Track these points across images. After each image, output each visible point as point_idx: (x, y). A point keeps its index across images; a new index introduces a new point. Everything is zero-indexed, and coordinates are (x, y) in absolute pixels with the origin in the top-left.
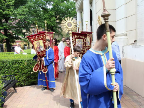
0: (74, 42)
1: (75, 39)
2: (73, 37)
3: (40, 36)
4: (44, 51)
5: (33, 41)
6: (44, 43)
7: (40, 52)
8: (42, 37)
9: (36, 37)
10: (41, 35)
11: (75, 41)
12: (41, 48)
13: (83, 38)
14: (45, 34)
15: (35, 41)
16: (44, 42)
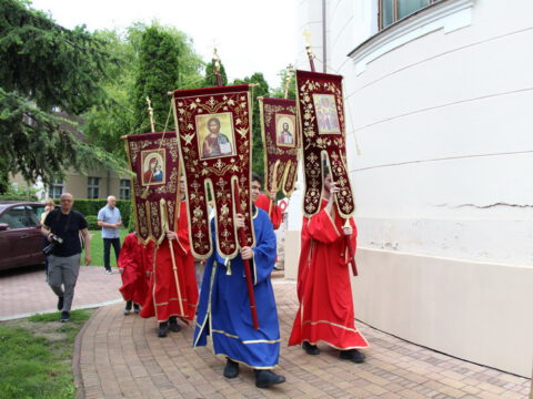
0: (310, 106)
1: (310, 94)
2: (303, 89)
3: (225, 98)
4: (233, 161)
5: (196, 113)
6: (237, 127)
7: (216, 161)
8: (231, 102)
9: (208, 98)
10: (229, 96)
11: (312, 101)
12: (221, 145)
13: (333, 90)
14: (245, 95)
15: (205, 112)
16: (239, 121)
